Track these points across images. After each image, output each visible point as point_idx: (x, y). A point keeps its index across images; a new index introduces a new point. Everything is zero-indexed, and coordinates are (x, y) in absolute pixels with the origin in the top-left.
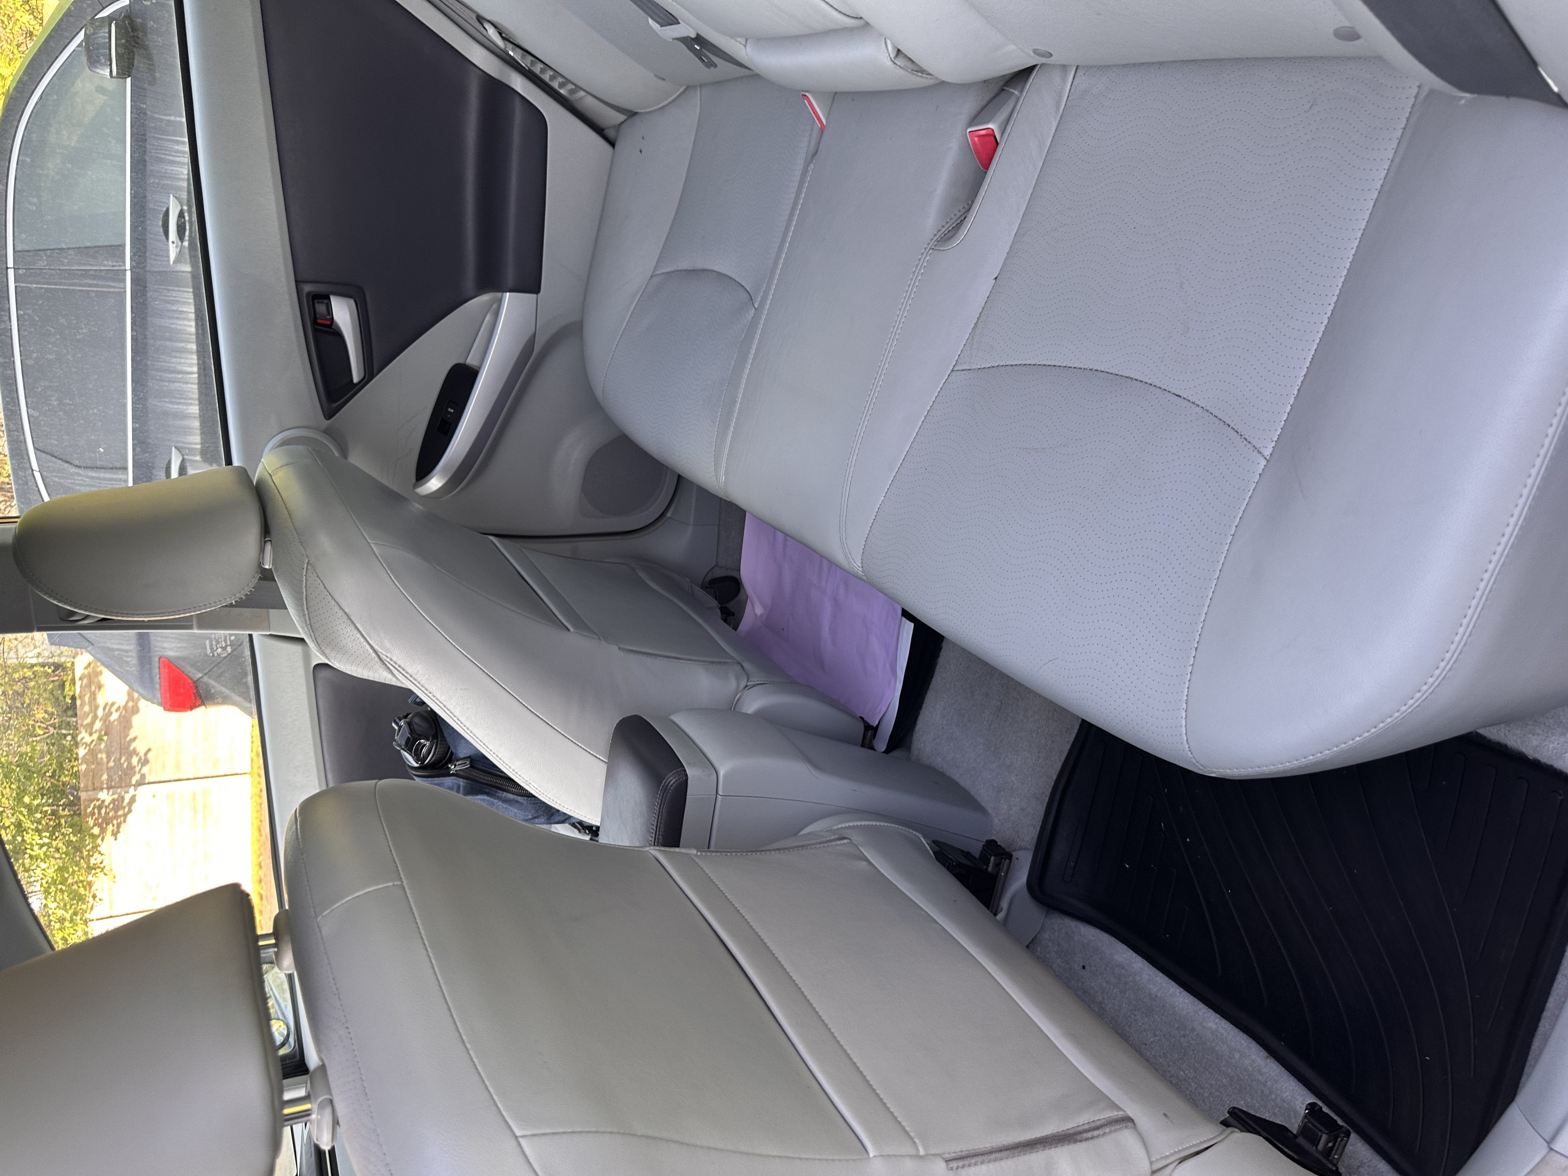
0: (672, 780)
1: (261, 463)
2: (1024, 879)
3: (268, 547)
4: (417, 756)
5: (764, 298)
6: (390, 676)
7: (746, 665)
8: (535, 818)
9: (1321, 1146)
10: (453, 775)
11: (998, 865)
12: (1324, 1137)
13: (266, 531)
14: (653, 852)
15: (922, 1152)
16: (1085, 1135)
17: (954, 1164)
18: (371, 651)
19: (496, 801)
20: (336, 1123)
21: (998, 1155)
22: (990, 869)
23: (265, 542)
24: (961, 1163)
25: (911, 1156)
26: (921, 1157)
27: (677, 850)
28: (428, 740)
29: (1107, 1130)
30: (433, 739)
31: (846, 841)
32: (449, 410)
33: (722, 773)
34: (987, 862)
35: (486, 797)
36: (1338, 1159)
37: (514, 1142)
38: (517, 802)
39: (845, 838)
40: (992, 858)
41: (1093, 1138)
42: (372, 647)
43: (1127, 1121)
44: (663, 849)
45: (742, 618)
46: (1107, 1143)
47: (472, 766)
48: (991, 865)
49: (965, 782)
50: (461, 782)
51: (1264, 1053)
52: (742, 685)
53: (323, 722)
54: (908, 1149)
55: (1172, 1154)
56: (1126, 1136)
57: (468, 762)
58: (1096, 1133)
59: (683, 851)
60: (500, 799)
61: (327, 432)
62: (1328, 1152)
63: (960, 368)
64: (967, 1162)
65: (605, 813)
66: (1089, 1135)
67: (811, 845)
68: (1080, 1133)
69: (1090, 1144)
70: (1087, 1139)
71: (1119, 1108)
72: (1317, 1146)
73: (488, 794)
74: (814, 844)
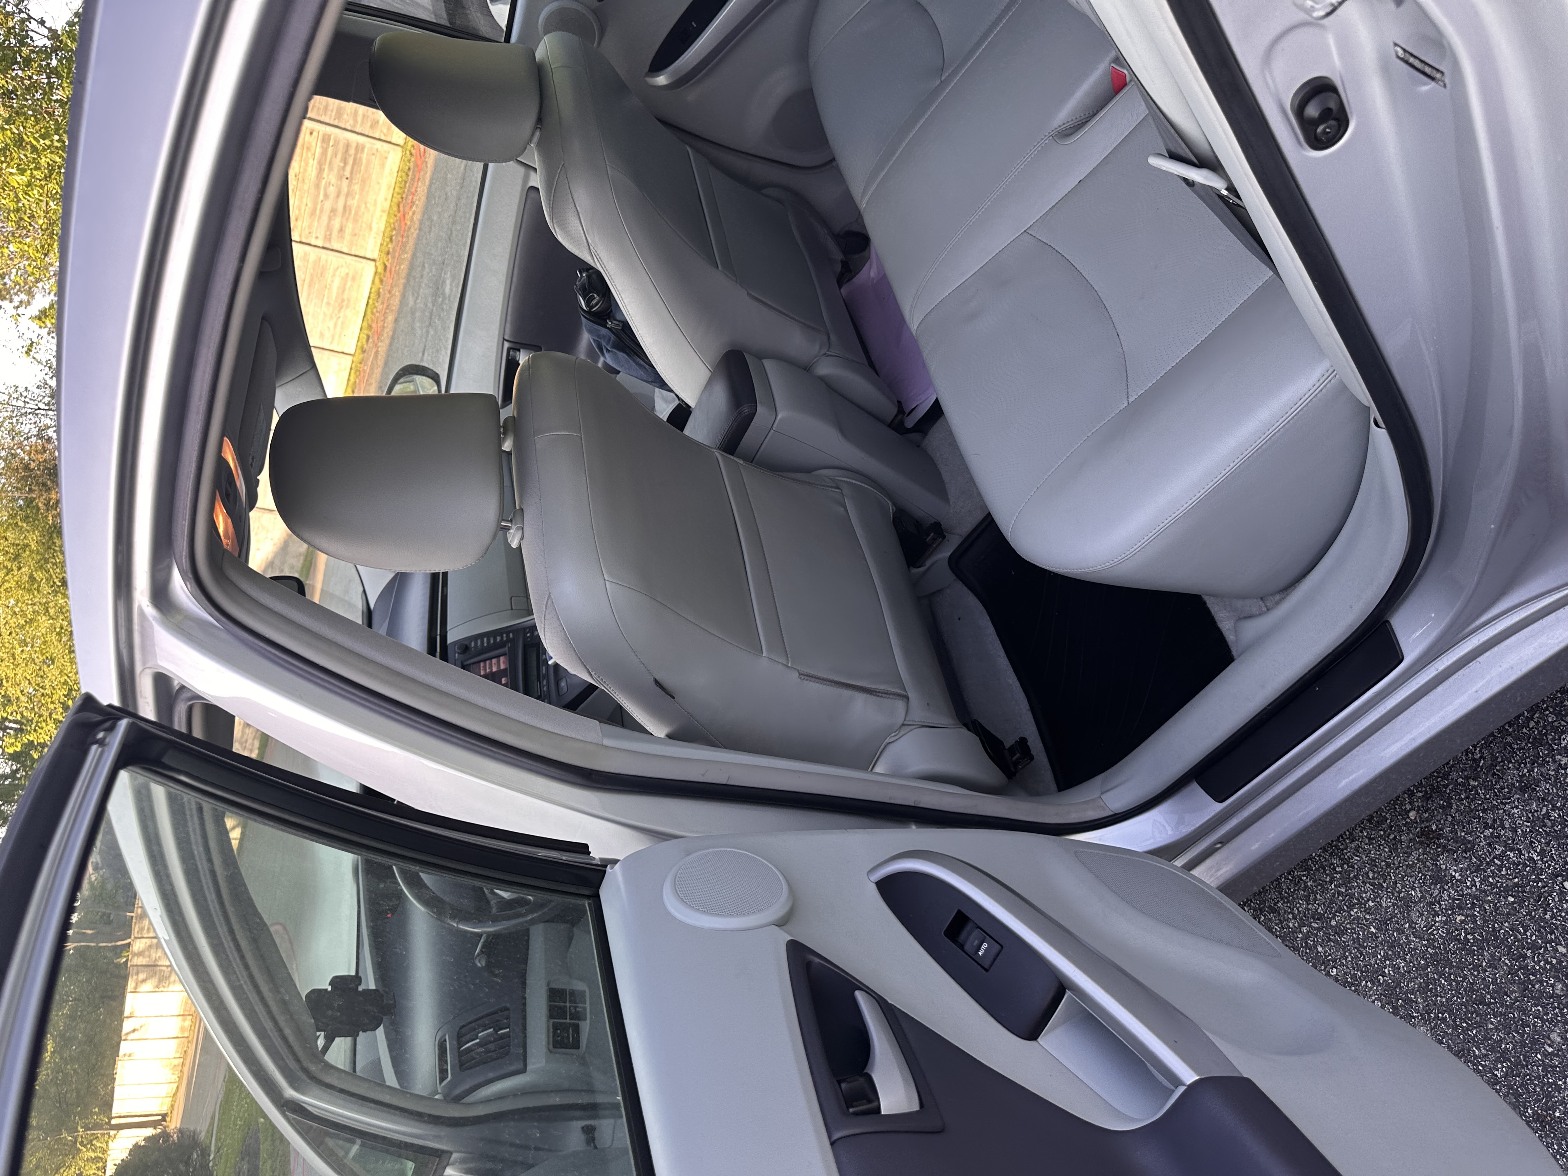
0: (746, 410)
1: (543, 41)
2: (949, 554)
3: (538, 133)
4: (587, 304)
5: (954, 73)
6: (592, 261)
7: (833, 338)
8: (652, 382)
9: (1014, 759)
10: (608, 328)
11: (934, 539)
12: (1018, 755)
13: (540, 120)
14: (717, 454)
15: (790, 665)
16: (878, 694)
17: (803, 677)
18: (585, 241)
19: (631, 361)
20: (522, 538)
21: (828, 683)
22: (928, 539)
23: (537, 128)
24: (806, 678)
25: (783, 664)
26: (787, 666)
27: (732, 457)
28: (598, 296)
29: (891, 697)
30: (603, 296)
31: (838, 490)
32: (693, 23)
33: (779, 417)
34: (928, 535)
35: (626, 356)
36: (1021, 769)
37: (603, 582)
38: (645, 368)
39: (839, 488)
40: (932, 534)
41: (882, 697)
42: (587, 239)
43: (907, 698)
44: (723, 453)
45: (860, 271)
46: (887, 702)
47: (622, 329)
48: (930, 537)
49: (946, 476)
50: (613, 337)
51: (1028, 707)
52: (823, 352)
53: (523, 230)
54: (783, 660)
55: (918, 721)
56: (900, 705)
57: (621, 325)
58: (884, 695)
59: (735, 459)
60: (634, 361)
61: (595, 12)
62: (1016, 764)
63: (1030, 232)
64: (810, 679)
65: (699, 403)
66: (881, 695)
67: (814, 484)
68: (876, 692)
69: (878, 699)
70: (878, 696)
71: (905, 690)
72: (1012, 757)
73: (628, 355)
74: (818, 485)
